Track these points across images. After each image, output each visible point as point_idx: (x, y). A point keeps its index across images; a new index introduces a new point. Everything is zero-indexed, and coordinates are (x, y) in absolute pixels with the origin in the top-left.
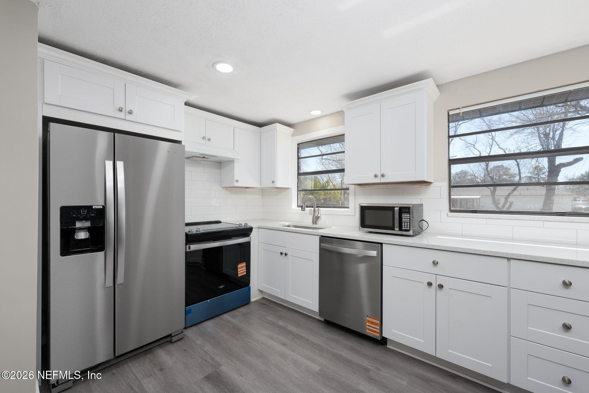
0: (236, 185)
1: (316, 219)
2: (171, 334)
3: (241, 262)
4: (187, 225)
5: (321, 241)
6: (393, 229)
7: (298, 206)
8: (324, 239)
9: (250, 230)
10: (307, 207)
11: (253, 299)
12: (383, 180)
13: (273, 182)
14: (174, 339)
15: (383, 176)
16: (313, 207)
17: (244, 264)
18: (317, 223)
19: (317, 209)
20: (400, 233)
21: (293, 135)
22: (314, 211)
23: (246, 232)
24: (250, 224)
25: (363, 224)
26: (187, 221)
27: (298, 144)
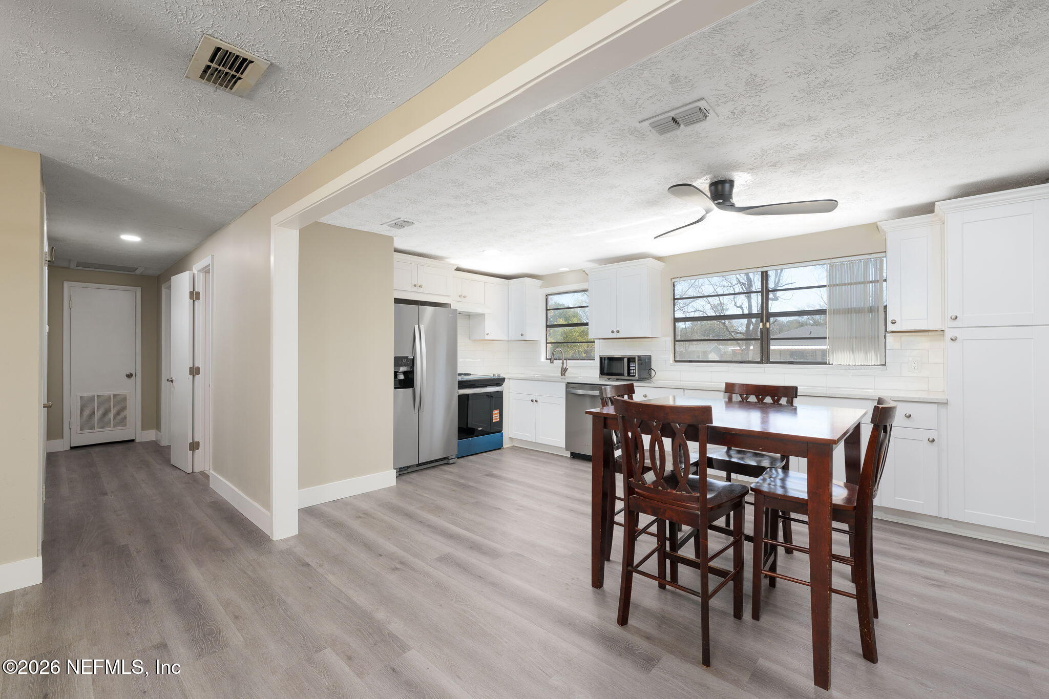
0: (487, 338)
1: (564, 371)
2: (448, 457)
3: (496, 409)
4: (460, 375)
5: (567, 387)
6: (623, 375)
7: (547, 359)
8: (569, 385)
9: (503, 380)
10: (556, 359)
11: (505, 446)
12: (618, 335)
13: (522, 335)
14: (451, 461)
15: (618, 332)
16: (561, 359)
17: (498, 411)
18: (566, 374)
19: (565, 361)
20: (628, 378)
21: (541, 287)
22: (563, 363)
23: (499, 382)
24: (502, 376)
25: (603, 373)
26: (459, 372)
27: (546, 296)
